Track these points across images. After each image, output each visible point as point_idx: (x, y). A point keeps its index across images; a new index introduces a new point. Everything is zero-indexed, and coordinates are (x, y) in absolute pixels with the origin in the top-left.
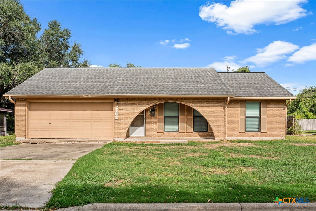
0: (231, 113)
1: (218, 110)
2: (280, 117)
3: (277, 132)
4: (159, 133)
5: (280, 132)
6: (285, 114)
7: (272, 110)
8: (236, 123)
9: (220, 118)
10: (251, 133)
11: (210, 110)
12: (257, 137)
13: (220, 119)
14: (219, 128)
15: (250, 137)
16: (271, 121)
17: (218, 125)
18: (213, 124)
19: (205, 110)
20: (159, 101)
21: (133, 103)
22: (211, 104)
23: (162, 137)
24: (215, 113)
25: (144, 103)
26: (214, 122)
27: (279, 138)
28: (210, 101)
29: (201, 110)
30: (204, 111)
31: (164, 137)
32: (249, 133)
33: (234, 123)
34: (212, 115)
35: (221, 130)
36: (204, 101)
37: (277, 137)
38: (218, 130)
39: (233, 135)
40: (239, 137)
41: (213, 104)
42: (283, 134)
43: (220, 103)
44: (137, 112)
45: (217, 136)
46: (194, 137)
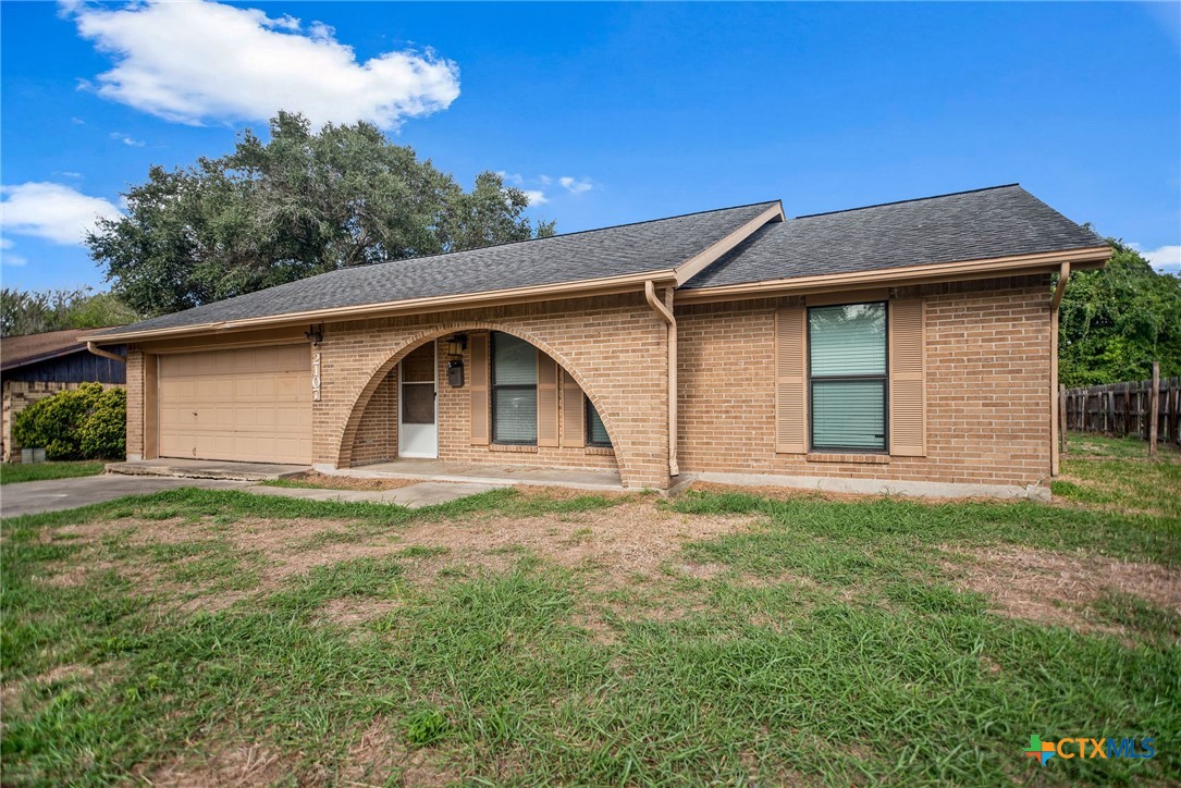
0: (736, 364)
1: (633, 351)
2: (1011, 372)
3: (993, 454)
4: (476, 448)
5: (1013, 457)
6: (1042, 357)
7: (955, 336)
8: (761, 406)
9: (642, 385)
10: (837, 456)
11: (601, 352)
12: (872, 477)
13: (643, 391)
14: (638, 432)
15: (831, 475)
16: (954, 399)
17: (635, 420)
18: (613, 414)
19: (580, 354)
20: (426, 328)
21: (358, 342)
22: (604, 324)
23: (486, 461)
24: (620, 363)
25: (385, 340)
26: (617, 404)
27: (1007, 492)
28: (599, 313)
29: (566, 354)
30: (579, 359)
31: (491, 461)
32: (827, 456)
33: (753, 407)
34: (609, 375)
35: (648, 444)
36: (576, 315)
37: (991, 482)
38: (633, 443)
39: (748, 466)
40: (779, 473)
41: (610, 324)
42: (1036, 471)
43: (643, 316)
44: (367, 373)
45: (630, 472)
46: (589, 465)
